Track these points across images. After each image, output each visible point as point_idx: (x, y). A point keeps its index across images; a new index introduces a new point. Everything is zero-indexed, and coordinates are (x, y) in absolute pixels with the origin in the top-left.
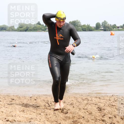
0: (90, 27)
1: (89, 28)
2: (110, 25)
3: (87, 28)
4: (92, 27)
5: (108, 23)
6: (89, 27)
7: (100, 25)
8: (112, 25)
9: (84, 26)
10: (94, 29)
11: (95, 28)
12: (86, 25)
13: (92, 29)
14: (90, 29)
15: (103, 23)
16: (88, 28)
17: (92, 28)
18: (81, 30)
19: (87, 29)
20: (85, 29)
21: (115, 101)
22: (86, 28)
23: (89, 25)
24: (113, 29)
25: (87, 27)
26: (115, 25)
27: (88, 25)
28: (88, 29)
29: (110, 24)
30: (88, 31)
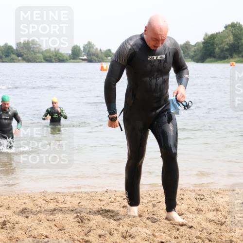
0: (61, 54)
1: (58, 56)
2: (101, 50)
3: (53, 55)
4: (64, 53)
5: (95, 46)
6: (58, 53)
7: (79, 50)
8: (103, 51)
9: (48, 51)
10: (68, 58)
11: (70, 55)
13: (65, 58)
14: (61, 58)
15: (86, 47)
16: (56, 56)
17: (63, 56)
18: (43, 60)
19: (54, 57)
20: (50, 57)
21: (111, 202)
22: (51, 55)
23: (58, 50)
24: (106, 58)
25: (55, 54)
26: (109, 50)
27: (57, 50)
28: (55, 57)
29: (99, 50)
30: (56, 62)
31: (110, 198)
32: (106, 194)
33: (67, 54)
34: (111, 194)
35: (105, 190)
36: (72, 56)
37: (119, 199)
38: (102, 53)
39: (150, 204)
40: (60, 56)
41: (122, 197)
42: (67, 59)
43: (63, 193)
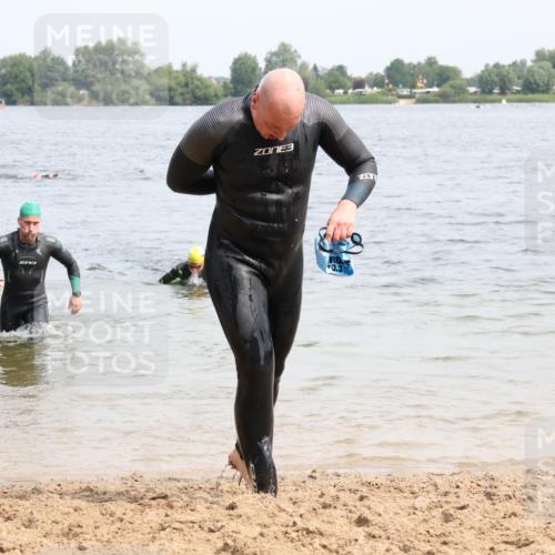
0: (200, 79)
1: (191, 86)
2: (315, 68)
3: (179, 84)
4: (210, 78)
5: (300, 57)
6: (192, 78)
7: (254, 68)
8: (321, 72)
9: (167, 71)
10: (220, 93)
11: (225, 84)
12: (177, 67)
13: (211, 91)
14: (199, 93)
15: (274, 59)
16: (187, 85)
17: (207, 87)
19: (180, 90)
20: (170, 89)
21: (325, 506)
22: (173, 84)
23: (194, 70)
24: (328, 91)
25: (182, 79)
26: (341, 69)
27: (188, 68)
28: (184, 90)
29: (311, 67)
30: (185, 104)
31: (322, 495)
32: (310, 483)
33: (218, 79)
34: (325, 483)
35: (309, 472)
36: (231, 86)
37: (346, 497)
38: (318, 76)
39: (437, 513)
40: (197, 87)
41: (355, 491)
42: (216, 96)
43: (186, 480)
